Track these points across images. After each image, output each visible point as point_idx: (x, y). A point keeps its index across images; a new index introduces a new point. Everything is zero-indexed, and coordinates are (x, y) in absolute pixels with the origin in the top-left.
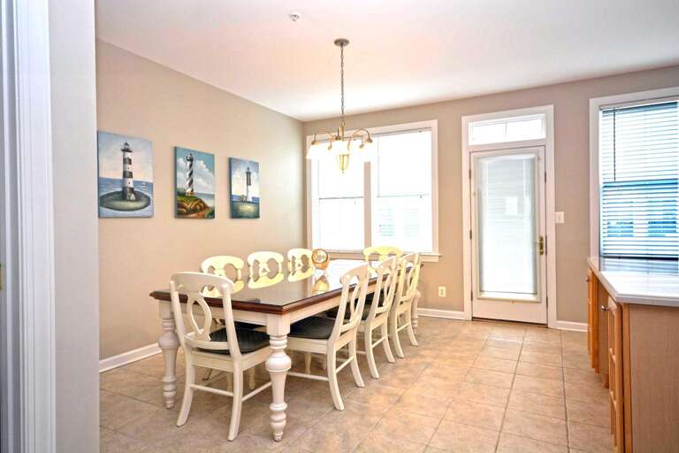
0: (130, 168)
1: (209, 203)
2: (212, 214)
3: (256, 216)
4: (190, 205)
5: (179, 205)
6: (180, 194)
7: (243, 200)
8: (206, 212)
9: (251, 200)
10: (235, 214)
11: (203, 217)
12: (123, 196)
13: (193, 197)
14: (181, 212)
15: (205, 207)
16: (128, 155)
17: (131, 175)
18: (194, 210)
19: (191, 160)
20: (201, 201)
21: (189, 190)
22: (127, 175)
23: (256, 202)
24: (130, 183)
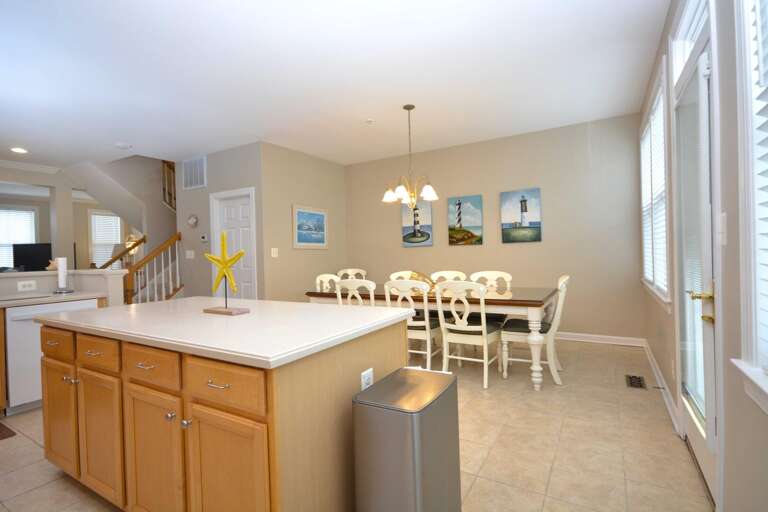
0: (418, 219)
1: (477, 233)
2: (480, 241)
3: (537, 238)
4: (459, 236)
5: (450, 237)
6: (451, 229)
7: (516, 226)
8: (474, 240)
9: (528, 225)
10: (507, 238)
11: (471, 244)
12: (414, 235)
13: (461, 230)
14: (453, 241)
15: (473, 236)
16: (417, 211)
17: (418, 223)
18: (463, 239)
19: (460, 204)
20: (469, 232)
21: (458, 225)
22: (416, 223)
24: (418, 227)
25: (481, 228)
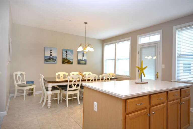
0: (51, 54)
1: (71, 61)
2: (72, 63)
3: (86, 64)
4: (66, 61)
5: (63, 61)
6: (63, 59)
7: (81, 60)
8: (70, 63)
9: (84, 60)
10: (79, 63)
11: (69, 64)
12: (50, 59)
13: (66, 59)
14: (64, 63)
15: (70, 62)
16: (51, 51)
17: (52, 55)
18: (67, 62)
19: (67, 51)
20: (69, 60)
21: (66, 58)
22: (51, 55)
23: (85, 61)
24: (51, 57)
25: (72, 59)
